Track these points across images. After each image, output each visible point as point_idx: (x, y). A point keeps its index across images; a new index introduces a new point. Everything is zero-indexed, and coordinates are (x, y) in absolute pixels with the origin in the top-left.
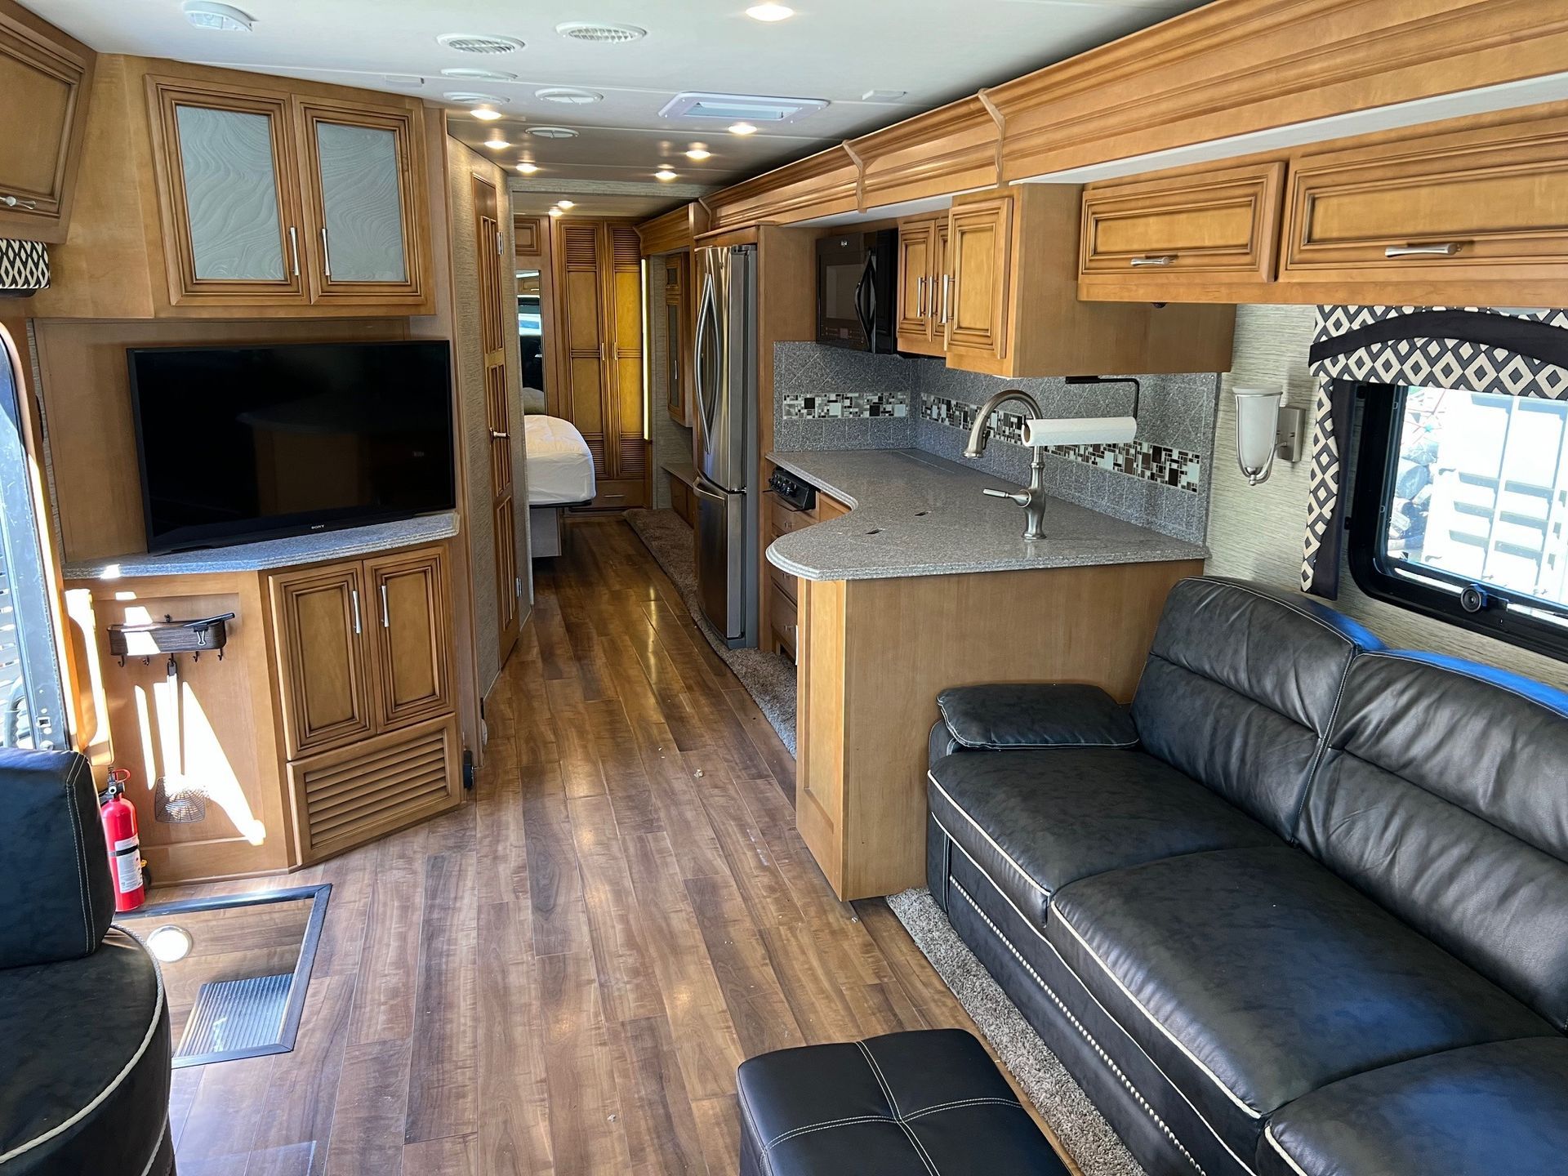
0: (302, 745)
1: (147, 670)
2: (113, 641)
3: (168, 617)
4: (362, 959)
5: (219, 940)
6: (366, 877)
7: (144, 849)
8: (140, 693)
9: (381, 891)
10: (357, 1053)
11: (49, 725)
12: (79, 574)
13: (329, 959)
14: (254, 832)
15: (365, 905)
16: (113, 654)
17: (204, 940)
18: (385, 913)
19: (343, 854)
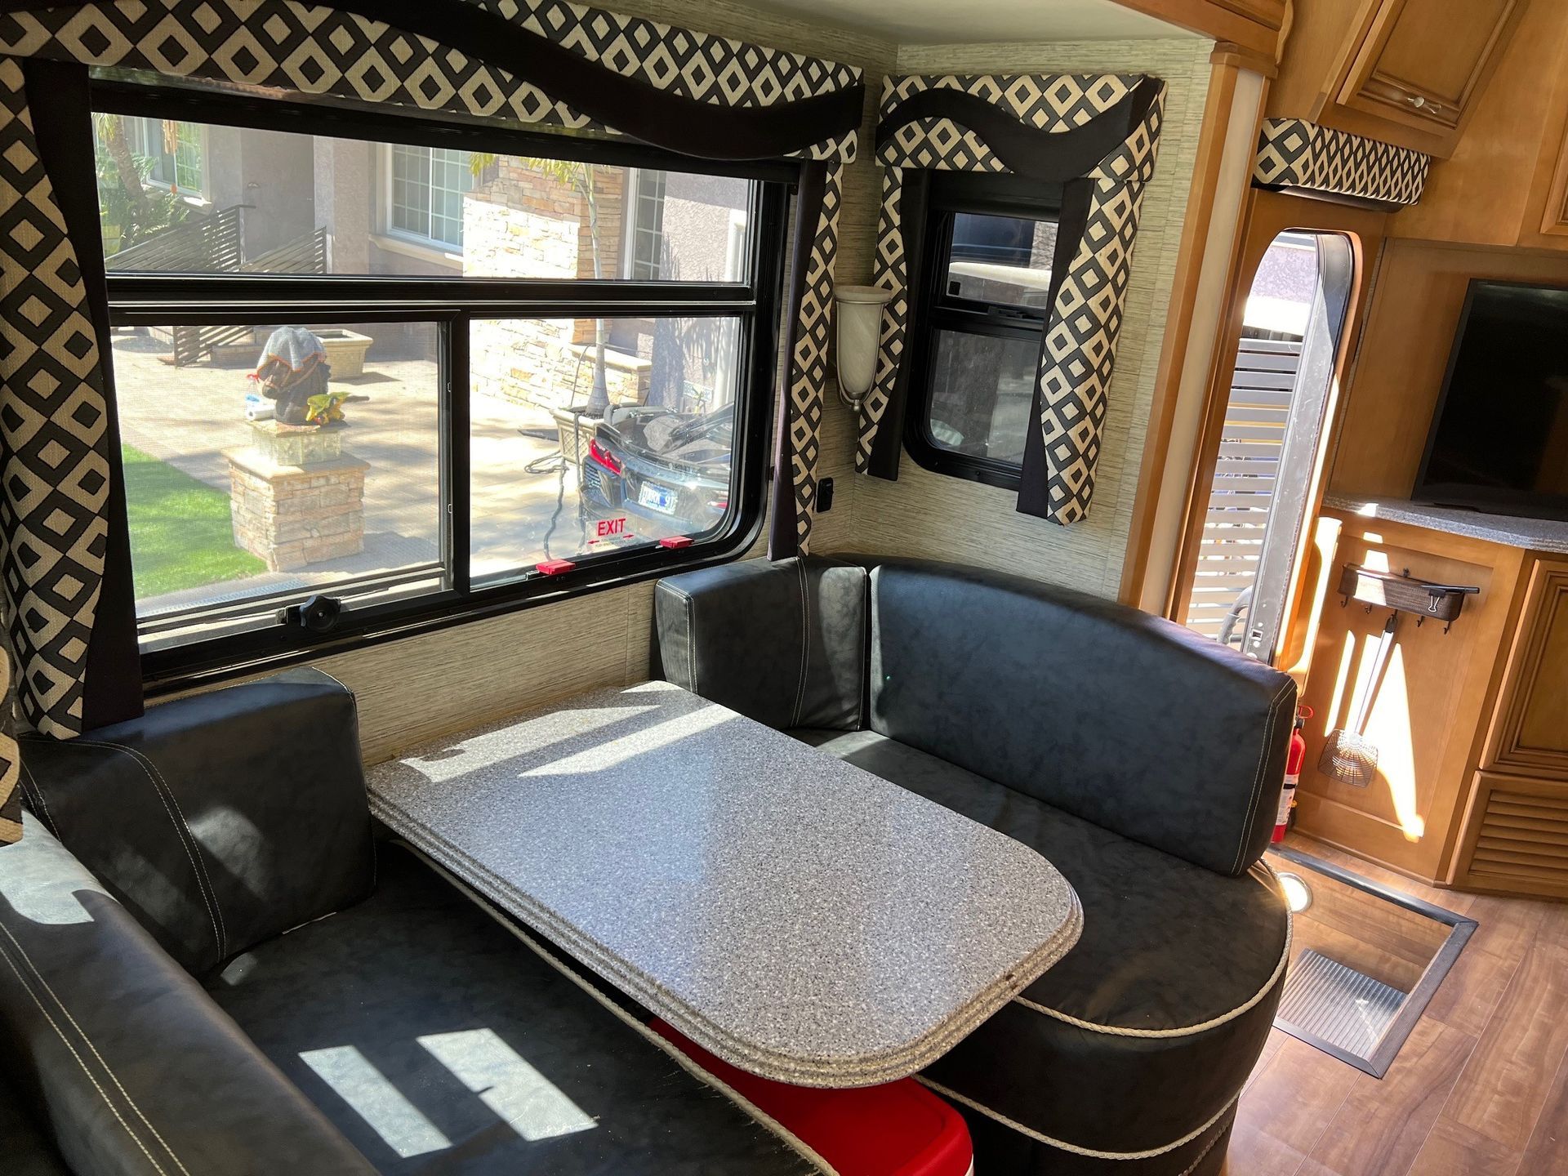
0: (1501, 759)
1: (1366, 619)
2: (1345, 578)
3: (1407, 571)
4: (1488, 1028)
5: (1339, 915)
6: (1521, 937)
7: (1299, 791)
8: (1350, 639)
9: (1535, 962)
10: (1452, 1130)
11: (1260, 639)
12: (1337, 504)
13: (1450, 1004)
14: (1412, 826)
15: (1511, 967)
16: (1340, 591)
17: (1323, 907)
18: (1532, 989)
19: (1501, 897)
